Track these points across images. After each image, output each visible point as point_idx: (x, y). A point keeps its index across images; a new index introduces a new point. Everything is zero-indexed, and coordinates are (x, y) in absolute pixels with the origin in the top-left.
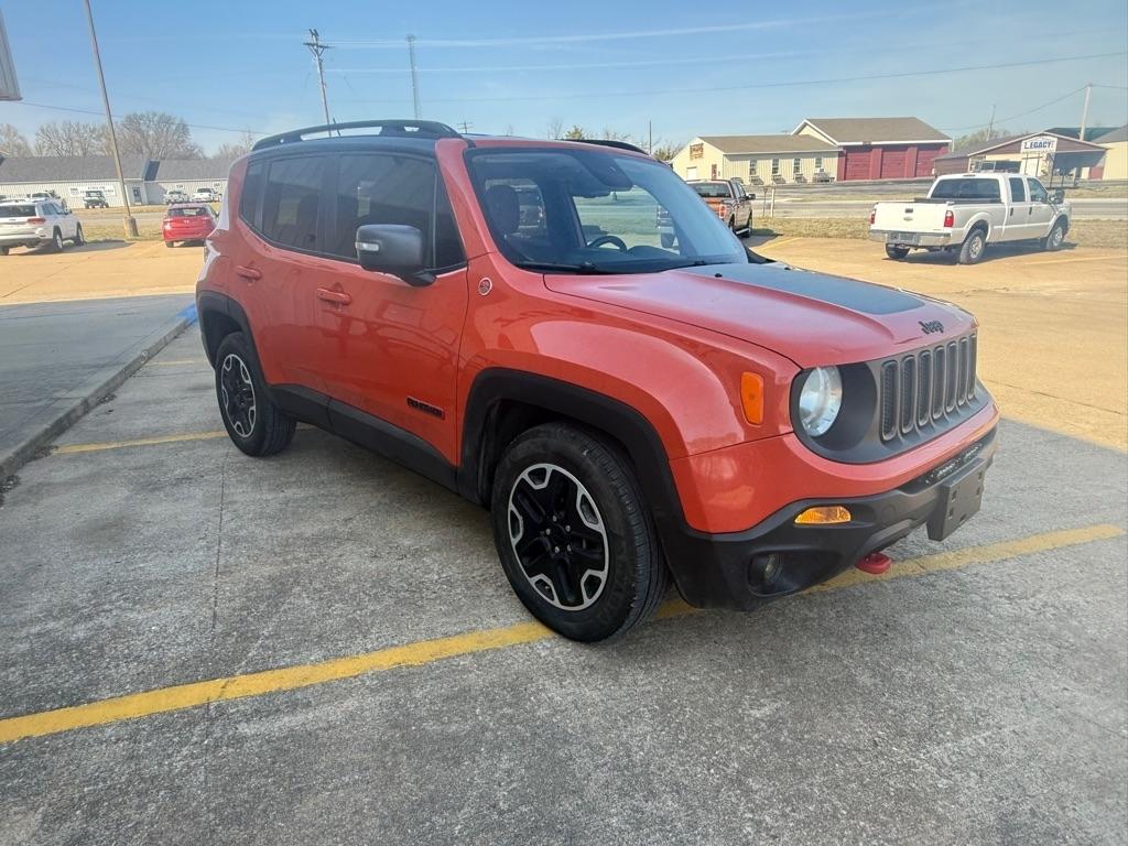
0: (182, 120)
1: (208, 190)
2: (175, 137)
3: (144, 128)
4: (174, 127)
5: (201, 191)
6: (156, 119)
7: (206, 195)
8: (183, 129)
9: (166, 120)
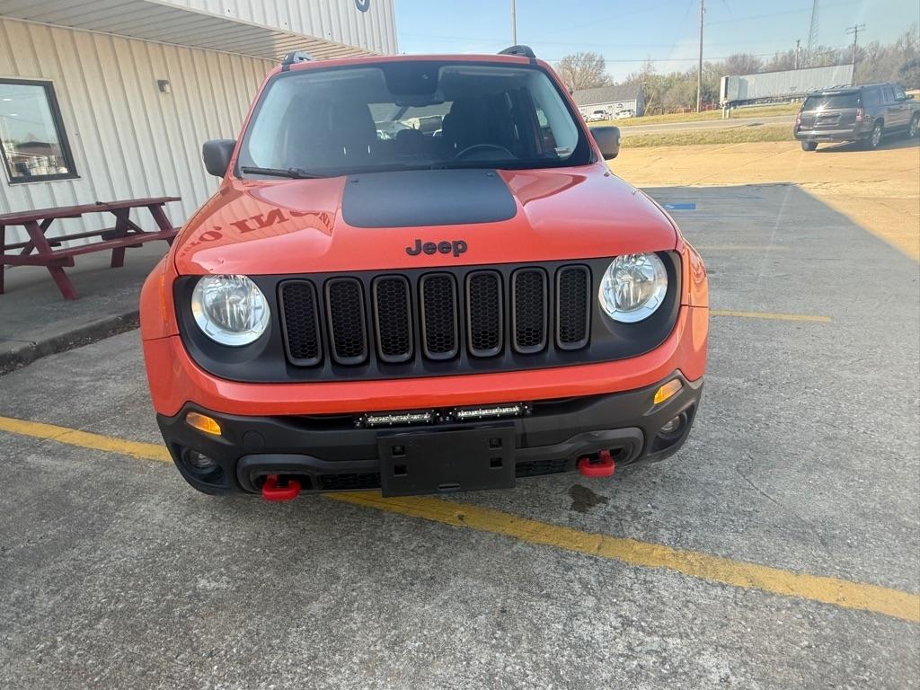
0: (601, 57)
1: (601, 112)
2: (594, 71)
3: (573, 66)
4: (595, 63)
5: (596, 112)
6: (583, 58)
7: (599, 116)
8: (601, 63)
9: (590, 58)
